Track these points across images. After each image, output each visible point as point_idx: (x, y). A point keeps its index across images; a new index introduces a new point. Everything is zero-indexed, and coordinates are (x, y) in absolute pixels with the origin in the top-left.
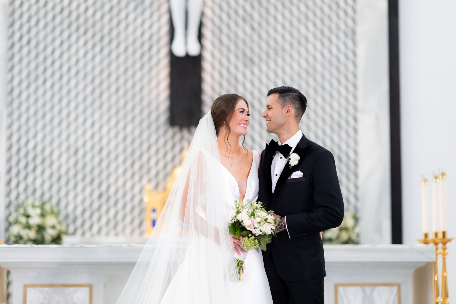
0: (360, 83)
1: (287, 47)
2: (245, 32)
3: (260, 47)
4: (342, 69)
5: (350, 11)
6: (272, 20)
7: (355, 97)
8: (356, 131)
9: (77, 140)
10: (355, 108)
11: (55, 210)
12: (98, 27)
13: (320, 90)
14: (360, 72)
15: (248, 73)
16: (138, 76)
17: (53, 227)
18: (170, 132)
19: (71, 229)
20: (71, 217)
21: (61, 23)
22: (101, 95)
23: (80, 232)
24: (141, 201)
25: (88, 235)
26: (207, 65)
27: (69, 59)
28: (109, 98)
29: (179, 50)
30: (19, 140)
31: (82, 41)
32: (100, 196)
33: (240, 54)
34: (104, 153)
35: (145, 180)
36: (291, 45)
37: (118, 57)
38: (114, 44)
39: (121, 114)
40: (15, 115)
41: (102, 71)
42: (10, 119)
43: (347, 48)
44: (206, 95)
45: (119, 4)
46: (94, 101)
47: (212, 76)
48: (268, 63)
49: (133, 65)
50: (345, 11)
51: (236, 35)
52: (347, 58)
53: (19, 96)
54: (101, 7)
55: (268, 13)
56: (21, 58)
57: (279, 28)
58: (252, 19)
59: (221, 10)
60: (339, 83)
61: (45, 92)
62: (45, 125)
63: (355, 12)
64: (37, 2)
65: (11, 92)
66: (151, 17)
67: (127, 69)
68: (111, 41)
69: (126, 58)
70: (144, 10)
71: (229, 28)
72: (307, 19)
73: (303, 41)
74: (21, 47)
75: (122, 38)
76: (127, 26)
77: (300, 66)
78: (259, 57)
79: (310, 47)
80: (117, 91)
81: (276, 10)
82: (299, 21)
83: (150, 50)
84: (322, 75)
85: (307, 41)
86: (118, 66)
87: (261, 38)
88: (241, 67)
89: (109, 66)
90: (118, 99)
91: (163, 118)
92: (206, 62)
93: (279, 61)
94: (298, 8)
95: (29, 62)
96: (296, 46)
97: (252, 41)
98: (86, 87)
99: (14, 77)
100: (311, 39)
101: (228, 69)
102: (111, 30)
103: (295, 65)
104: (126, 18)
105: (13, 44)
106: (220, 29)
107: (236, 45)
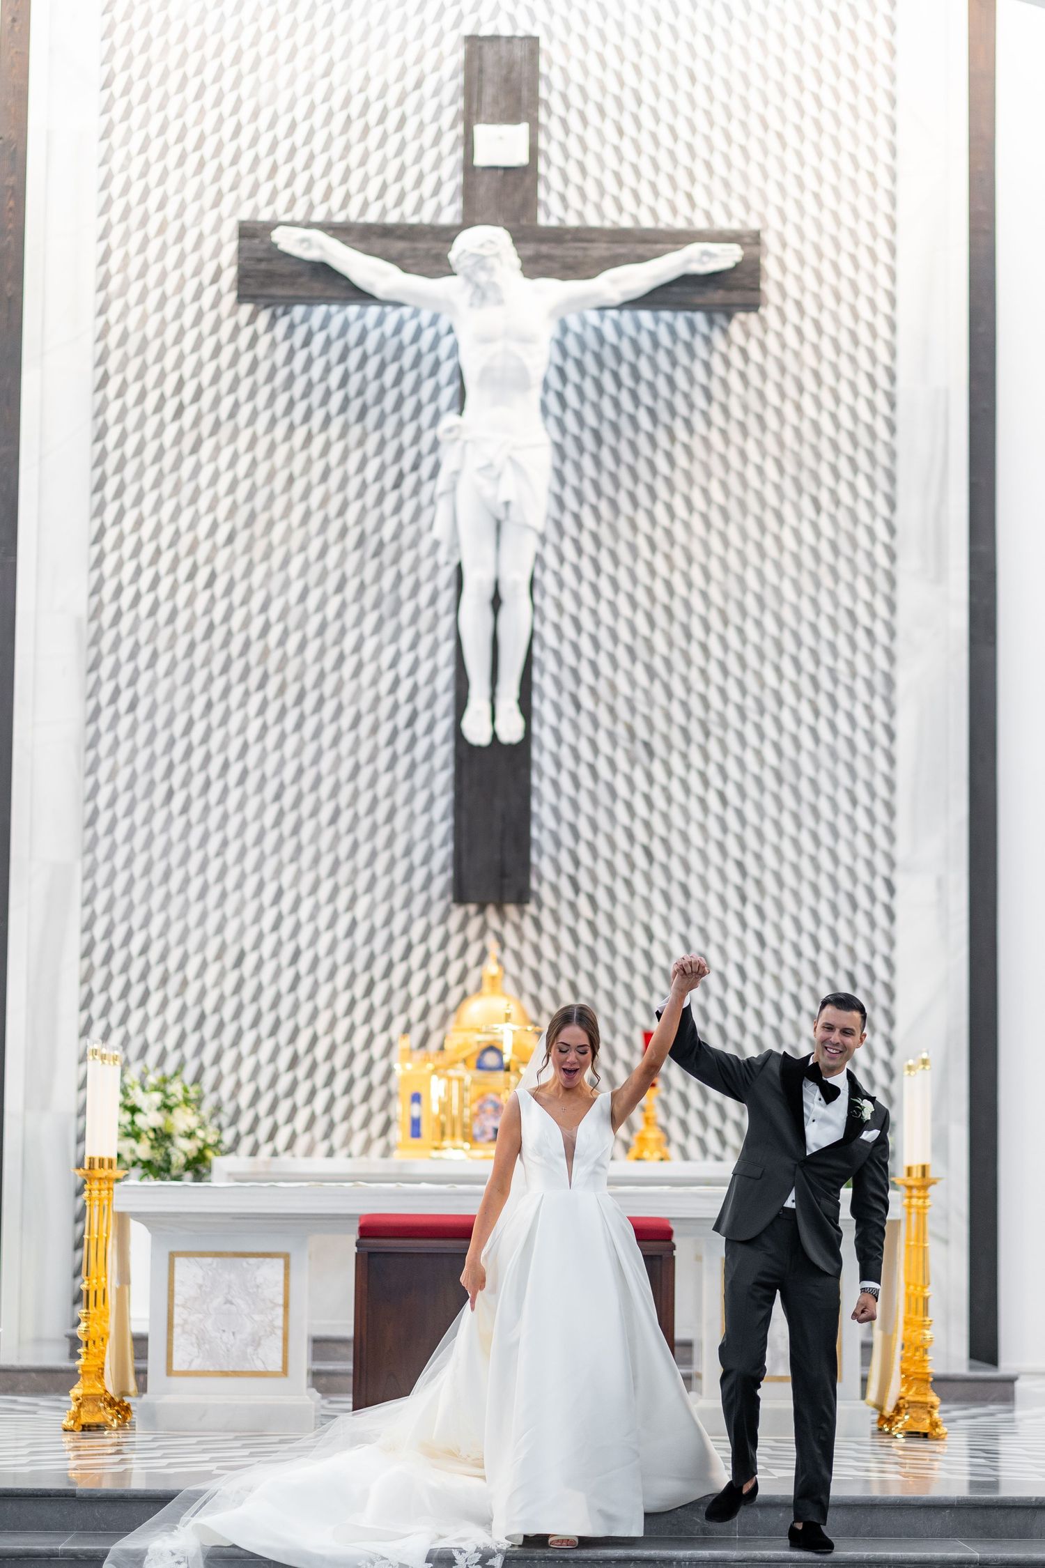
0: (902, 801)
1: (732, 715)
2: (633, 683)
3: (669, 718)
4: (860, 766)
5: (880, 631)
6: (696, 652)
7: (891, 836)
8: (891, 916)
9: (241, 931)
10: (892, 864)
11: (192, 1094)
12: (291, 670)
13: (808, 819)
14: (902, 776)
15: (639, 777)
16: (384, 782)
17: (190, 1135)
18: (457, 915)
19: (228, 1137)
20: (229, 1109)
21: (207, 662)
22: (296, 830)
23: (246, 1144)
24: (389, 1072)
25: (266, 1150)
26: (541, 758)
27: (224, 746)
28: (316, 836)
29: (477, 731)
30: (108, 933)
31: (255, 701)
32: (294, 1062)
33: (621, 731)
34: (304, 963)
35: (398, 1024)
37: (336, 741)
38: (329, 708)
39: (344, 872)
40: (102, 875)
41: (300, 771)
42: (89, 885)
43: (872, 718)
44: (541, 827)
45: (339, 615)
46: (280, 841)
47: (555, 784)
48: (684, 756)
49: (372, 758)
50: (869, 632)
51: (613, 687)
52: (872, 743)
53: (111, 829)
54: (301, 624)
55: (688, 636)
56: (116, 743)
57: (714, 671)
58: (651, 649)
59: (578, 627)
60: (854, 802)
61: (169, 820)
62: (168, 897)
63: (892, 634)
64: (153, 612)
65: (91, 822)
66: (414, 646)
67: (357, 768)
68: (321, 702)
69: (357, 743)
70: (398, 631)
71: (596, 672)
72: (780, 650)
73: (770, 703)
74: (116, 717)
75: (346, 694)
76: (359, 667)
77: (762, 761)
78: (666, 739)
79: (786, 717)
80: (334, 820)
81: (707, 628)
82: (761, 656)
83: (411, 722)
84: (814, 783)
85: (780, 702)
86: (338, 761)
87: (670, 694)
88: (622, 764)
89: (316, 759)
90: (337, 838)
91: (441, 882)
92: (541, 748)
93: (714, 749)
94: (759, 624)
95: (134, 752)
96: (753, 715)
97: (650, 702)
98: (262, 808)
99: (96, 788)
100: (789, 697)
101: (592, 769)
102: (322, 676)
103: (750, 758)
104: (357, 648)
105: (97, 711)
106: (575, 673)
107: (612, 710)
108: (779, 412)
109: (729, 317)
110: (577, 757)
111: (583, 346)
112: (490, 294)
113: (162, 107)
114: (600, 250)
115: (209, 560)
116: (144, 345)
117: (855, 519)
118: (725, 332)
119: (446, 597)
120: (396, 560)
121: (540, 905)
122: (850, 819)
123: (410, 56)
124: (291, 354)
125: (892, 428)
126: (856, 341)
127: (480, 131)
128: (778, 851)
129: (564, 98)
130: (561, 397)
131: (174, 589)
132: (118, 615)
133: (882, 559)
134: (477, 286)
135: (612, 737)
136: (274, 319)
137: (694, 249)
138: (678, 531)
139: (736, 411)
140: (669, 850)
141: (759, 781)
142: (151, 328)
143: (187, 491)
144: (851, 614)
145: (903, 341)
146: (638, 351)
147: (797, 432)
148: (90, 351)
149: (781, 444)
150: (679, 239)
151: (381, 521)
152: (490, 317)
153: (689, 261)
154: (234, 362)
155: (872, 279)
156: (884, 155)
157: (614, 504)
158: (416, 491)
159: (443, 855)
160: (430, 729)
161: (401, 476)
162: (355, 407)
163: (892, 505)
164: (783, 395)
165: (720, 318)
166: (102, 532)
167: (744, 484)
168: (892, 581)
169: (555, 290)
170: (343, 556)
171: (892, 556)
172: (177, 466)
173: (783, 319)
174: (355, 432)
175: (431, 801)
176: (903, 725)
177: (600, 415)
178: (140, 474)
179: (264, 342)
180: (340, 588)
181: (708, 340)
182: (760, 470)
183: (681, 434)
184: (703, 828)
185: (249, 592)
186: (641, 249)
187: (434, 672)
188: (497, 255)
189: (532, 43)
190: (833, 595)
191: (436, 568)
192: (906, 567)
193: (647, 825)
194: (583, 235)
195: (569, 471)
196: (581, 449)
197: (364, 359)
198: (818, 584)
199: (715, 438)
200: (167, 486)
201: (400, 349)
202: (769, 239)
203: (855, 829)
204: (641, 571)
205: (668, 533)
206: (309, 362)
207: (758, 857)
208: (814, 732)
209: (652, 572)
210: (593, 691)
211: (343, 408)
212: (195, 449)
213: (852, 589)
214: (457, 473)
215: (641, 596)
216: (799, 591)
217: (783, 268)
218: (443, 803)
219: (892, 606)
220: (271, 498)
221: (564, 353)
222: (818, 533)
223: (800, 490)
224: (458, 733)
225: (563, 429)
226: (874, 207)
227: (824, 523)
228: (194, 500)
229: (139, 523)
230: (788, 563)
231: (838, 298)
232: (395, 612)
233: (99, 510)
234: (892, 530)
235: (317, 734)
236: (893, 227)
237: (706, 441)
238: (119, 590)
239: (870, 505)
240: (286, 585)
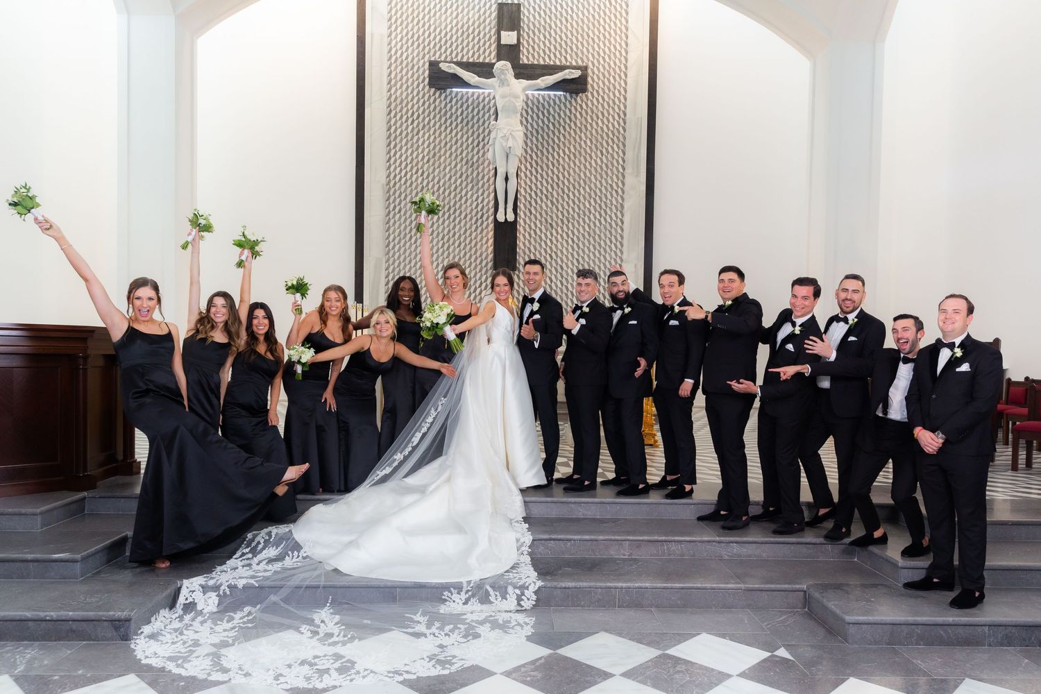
0: (625, 242)
1: (576, 216)
2: (547, 206)
3: (557, 217)
4: (613, 231)
5: (619, 190)
6: (565, 196)
7: (622, 252)
10: (622, 260)
13: (598, 247)
14: (625, 234)
15: (548, 234)
16: (474, 234)
22: (448, 249)
26: (520, 228)
28: (454, 251)
29: (501, 218)
33: (543, 220)
36: (578, 214)
37: (460, 222)
40: (391, 262)
41: (449, 231)
42: (387, 264)
43: (617, 217)
44: (520, 248)
45: (461, 185)
46: (443, 252)
47: (524, 236)
48: (562, 228)
49: (470, 228)
50: (616, 191)
51: (541, 207)
52: (617, 225)
53: (393, 248)
54: (449, 188)
55: (564, 192)
56: (395, 222)
57: (571, 202)
58: (553, 196)
59: (531, 190)
60: (611, 242)
61: (411, 245)
62: (411, 268)
63: (623, 192)
64: (405, 183)
65: (388, 246)
66: (482, 194)
67: (466, 231)
68: (455, 210)
69: (466, 222)
70: (478, 189)
71: (536, 203)
72: (590, 197)
73: (587, 213)
74: (395, 214)
75: (463, 208)
76: (467, 200)
77: (584, 230)
78: (556, 223)
79: (592, 216)
80: (459, 246)
81: (569, 190)
82: (585, 199)
83: (482, 217)
84: (599, 236)
85: (590, 212)
86: (460, 228)
87: (558, 210)
88: (544, 231)
89: (454, 228)
90: (460, 251)
91: (490, 265)
92: (520, 225)
93: (570, 225)
94: (584, 189)
95: (400, 225)
96: (582, 216)
97: (552, 212)
98: (438, 242)
99: (389, 235)
100: (593, 211)
101: (535, 231)
102: (456, 203)
103: (581, 228)
104: (466, 195)
105: (389, 212)
106: (530, 203)
107: (541, 214)
108: (591, 125)
109: (577, 94)
110: (530, 228)
111: (533, 104)
112: (505, 83)
113: (406, 27)
114: (538, 72)
115: (422, 167)
116: (402, 101)
117: (613, 158)
118: (576, 100)
119: (492, 179)
120: (477, 168)
121: (519, 271)
122: (610, 247)
123: (482, 12)
124: (446, 104)
125: (625, 131)
126: (614, 103)
127: (502, 32)
128: (589, 256)
129: (528, 26)
130: (526, 119)
131: (412, 176)
132: (395, 184)
133: (621, 170)
134: (501, 80)
135: (540, 221)
136: (441, 94)
137: (567, 71)
138: (561, 160)
139: (579, 125)
140: (557, 256)
141: (583, 235)
142: (404, 96)
143: (415, 146)
144: (611, 186)
145: (628, 103)
146: (549, 105)
147: (596, 130)
148: (385, 103)
149: (592, 134)
150: (562, 68)
151: (473, 156)
152: (505, 90)
153: (566, 75)
154: (429, 107)
155: (620, 84)
156: (624, 45)
157: (542, 152)
158: (483, 148)
159: (491, 256)
160: (487, 219)
161: (479, 142)
162: (465, 121)
163: (624, 154)
164: (592, 120)
165: (574, 95)
166: (390, 158)
167: (581, 147)
168: (624, 177)
169: (524, 83)
170: (462, 167)
171: (624, 169)
172: (412, 139)
173: (593, 96)
174: (465, 129)
175: (488, 240)
176: (626, 219)
177: (538, 125)
178: (401, 141)
179: (438, 101)
180: (461, 177)
181: (570, 102)
182: (585, 142)
183: (562, 131)
184: (567, 249)
185: (434, 177)
186: (551, 71)
187: (489, 202)
188: (507, 70)
189: (519, 5)
190: (606, 180)
191: (489, 171)
192: (628, 171)
193: (551, 248)
194: (533, 66)
195: (529, 141)
196: (532, 135)
197: (468, 107)
198: (602, 177)
199: (572, 132)
200: (409, 145)
201: (479, 103)
202: (589, 71)
203: (611, 250)
204: (550, 172)
205: (558, 161)
206: (452, 107)
207: (583, 258)
208: (600, 221)
209: (553, 173)
210: (535, 208)
211: (462, 122)
212: (417, 134)
213: (612, 178)
214: (495, 138)
215: (550, 180)
216: (596, 179)
217: (593, 80)
218: (491, 241)
219: (623, 184)
220: (440, 149)
221: (528, 106)
222: (602, 162)
223: (597, 149)
224: (495, 219)
225: (527, 129)
226: (621, 62)
227: (604, 158)
228: (417, 149)
229: (401, 156)
230: (593, 170)
231: (609, 90)
232: (477, 184)
233: (389, 152)
234: (624, 161)
235: (454, 220)
236: (626, 68)
237: (569, 133)
238: (395, 176)
239: (617, 153)
240: (445, 175)
